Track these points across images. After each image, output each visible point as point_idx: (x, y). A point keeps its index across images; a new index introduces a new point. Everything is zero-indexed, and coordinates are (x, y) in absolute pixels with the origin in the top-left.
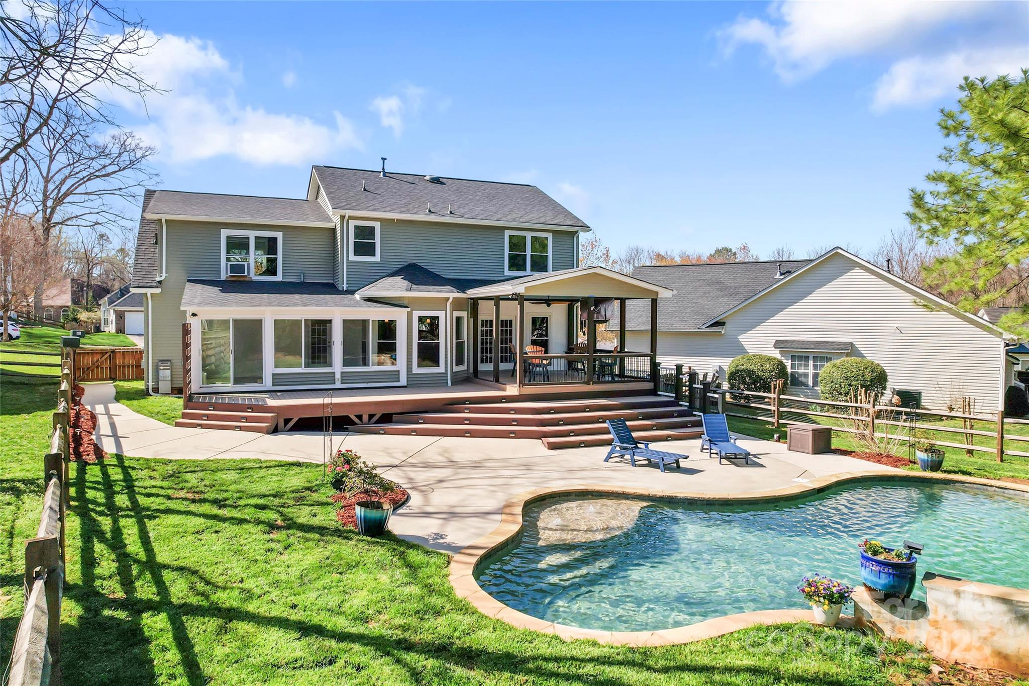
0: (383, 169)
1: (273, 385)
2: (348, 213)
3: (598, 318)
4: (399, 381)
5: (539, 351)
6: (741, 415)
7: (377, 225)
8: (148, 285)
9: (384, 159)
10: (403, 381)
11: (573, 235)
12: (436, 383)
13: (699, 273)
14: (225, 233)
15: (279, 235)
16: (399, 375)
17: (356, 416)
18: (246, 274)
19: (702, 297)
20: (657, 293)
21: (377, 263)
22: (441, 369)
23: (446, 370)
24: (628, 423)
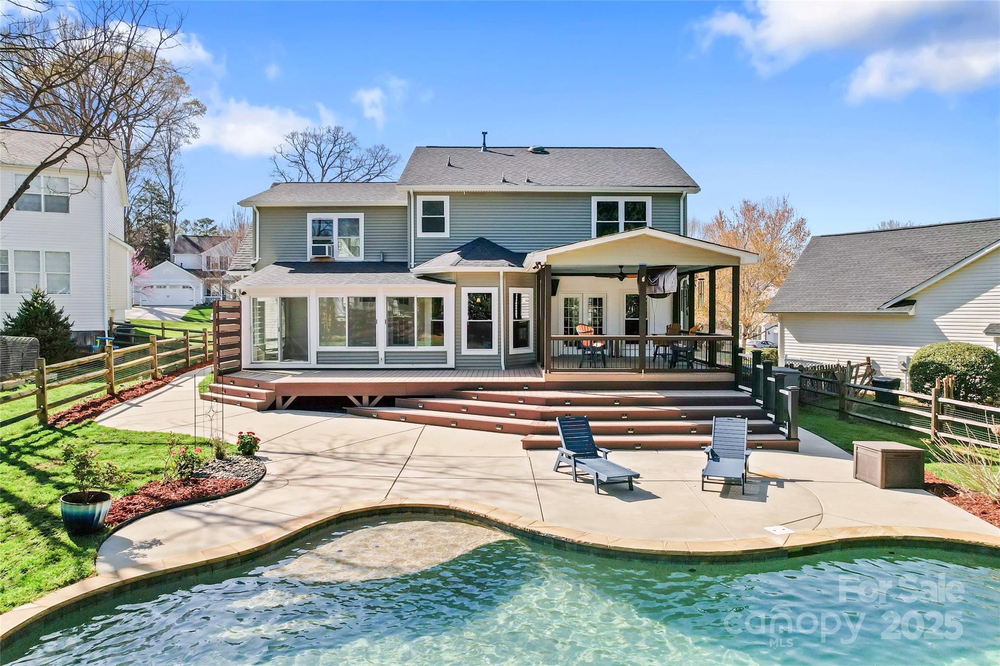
0: (484, 144)
1: (317, 363)
2: (413, 188)
3: (655, 291)
4: (446, 363)
5: (588, 332)
6: (889, 422)
7: (446, 200)
8: (243, 268)
9: (484, 134)
10: (451, 363)
11: (677, 197)
12: (490, 366)
13: (892, 240)
14: (311, 216)
15: (361, 216)
16: (446, 356)
17: (355, 397)
18: (327, 255)
19: (890, 270)
20: (738, 259)
21: (446, 239)
22: (494, 351)
23: (500, 352)
24: (591, 424)
